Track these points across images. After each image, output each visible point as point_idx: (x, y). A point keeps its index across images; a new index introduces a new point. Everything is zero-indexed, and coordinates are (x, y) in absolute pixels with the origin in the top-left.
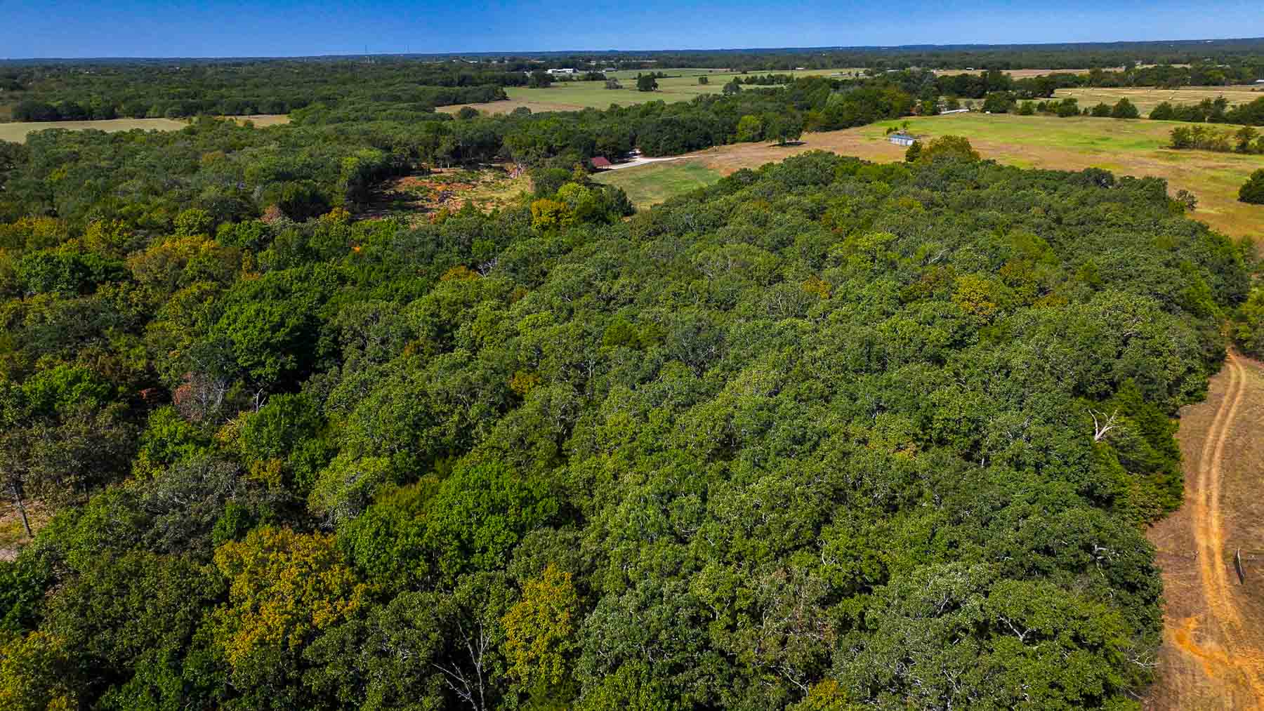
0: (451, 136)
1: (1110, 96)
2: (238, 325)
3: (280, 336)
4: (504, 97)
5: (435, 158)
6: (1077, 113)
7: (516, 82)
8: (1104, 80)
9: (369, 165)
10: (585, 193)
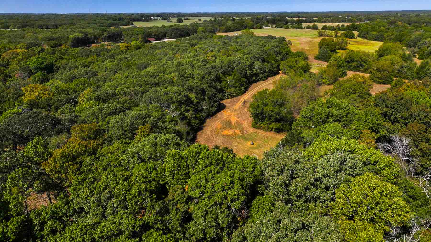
0: (107, 32)
1: (311, 24)
2: (32, 63)
3: (43, 66)
4: (132, 24)
5: (102, 38)
6: (302, 28)
7: (138, 20)
8: (322, 21)
9: (78, 38)
10: (138, 43)
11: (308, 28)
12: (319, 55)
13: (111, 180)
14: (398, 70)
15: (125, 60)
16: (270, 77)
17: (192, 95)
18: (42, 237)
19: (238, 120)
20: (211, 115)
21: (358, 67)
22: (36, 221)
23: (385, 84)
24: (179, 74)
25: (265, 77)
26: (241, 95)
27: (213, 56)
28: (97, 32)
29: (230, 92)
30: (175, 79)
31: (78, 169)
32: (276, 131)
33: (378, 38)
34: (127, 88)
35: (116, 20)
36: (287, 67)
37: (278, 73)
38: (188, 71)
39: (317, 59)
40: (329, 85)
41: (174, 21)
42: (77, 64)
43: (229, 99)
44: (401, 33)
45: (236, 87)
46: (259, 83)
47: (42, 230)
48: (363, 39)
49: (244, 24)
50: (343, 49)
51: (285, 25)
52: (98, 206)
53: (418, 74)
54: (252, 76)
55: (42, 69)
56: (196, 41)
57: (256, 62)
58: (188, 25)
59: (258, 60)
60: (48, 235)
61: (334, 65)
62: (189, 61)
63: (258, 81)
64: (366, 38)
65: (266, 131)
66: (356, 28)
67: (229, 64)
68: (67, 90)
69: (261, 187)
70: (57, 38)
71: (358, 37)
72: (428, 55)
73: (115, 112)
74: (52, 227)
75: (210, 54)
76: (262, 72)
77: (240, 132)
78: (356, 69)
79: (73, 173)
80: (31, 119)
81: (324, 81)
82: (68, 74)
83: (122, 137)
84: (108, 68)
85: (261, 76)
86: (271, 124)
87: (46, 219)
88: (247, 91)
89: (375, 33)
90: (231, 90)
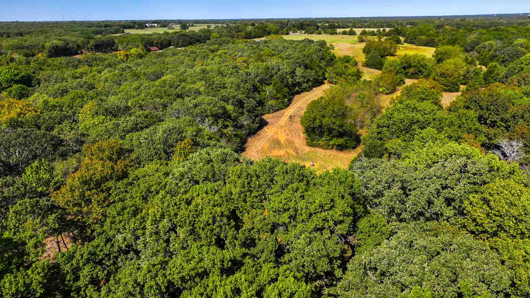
0: (94, 40)
1: (348, 30)
3: (18, 78)
4: (123, 32)
5: (88, 48)
6: (337, 34)
7: (130, 27)
8: (357, 26)
9: (57, 47)
10: (140, 51)
11: (344, 33)
12: (367, 62)
13: (168, 205)
14: (463, 76)
15: (128, 70)
16: (314, 87)
17: (230, 108)
18: (78, 290)
19: (287, 137)
20: (253, 132)
21: (416, 73)
22: (68, 267)
23: (451, 92)
24: (207, 83)
25: (309, 87)
26: (284, 109)
27: (245, 62)
28: (81, 40)
29: (271, 105)
30: (202, 89)
31: (105, 199)
32: (338, 148)
33: (428, 43)
34: (143, 100)
35: (101, 27)
36: (335, 75)
37: (324, 83)
38: (218, 80)
39: (365, 66)
40: (387, 94)
41: (177, 28)
42: (65, 76)
43: (270, 113)
44: (454, 37)
45: (278, 99)
46: (302, 94)
47: (77, 279)
48: (410, 45)
49: (267, 29)
50: (392, 55)
51: (316, 30)
52: (157, 241)
53: (485, 79)
54: (294, 85)
55: (17, 82)
56: (216, 46)
57: (298, 69)
58: (197, 31)
59: (300, 66)
60: (86, 286)
61: (390, 71)
62: (215, 67)
63: (302, 92)
64: (414, 44)
65: (326, 149)
66: (400, 33)
67: (267, 70)
68: (60, 106)
69: (359, 208)
70: (28, 47)
71: (405, 42)
72: (491, 59)
73: (136, 128)
74: (92, 275)
75: (240, 60)
76: (306, 80)
77: (294, 151)
78: (413, 76)
79: (98, 205)
80: (21, 139)
81: (381, 90)
82: (56, 87)
83: (155, 157)
84: (109, 80)
85: (305, 85)
86: (332, 140)
87: (81, 264)
88: (291, 103)
89: (423, 37)
90: (272, 102)
